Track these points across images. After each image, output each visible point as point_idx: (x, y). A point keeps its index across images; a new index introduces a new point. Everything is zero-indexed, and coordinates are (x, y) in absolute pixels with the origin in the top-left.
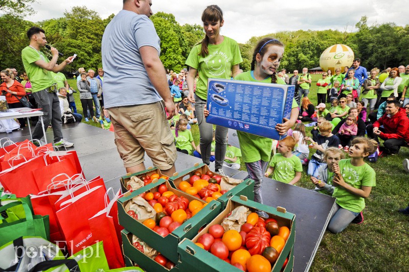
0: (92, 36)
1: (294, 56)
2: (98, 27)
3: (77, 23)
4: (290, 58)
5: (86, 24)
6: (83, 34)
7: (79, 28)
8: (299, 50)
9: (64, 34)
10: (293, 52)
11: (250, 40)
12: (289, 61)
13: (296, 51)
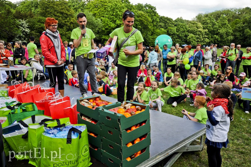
0: (58, 14)
1: (240, 31)
2: (64, 7)
3: (46, 4)
4: (236, 33)
5: (54, 5)
6: (51, 12)
7: (48, 8)
8: (246, 26)
9: (36, 12)
10: (239, 28)
11: (196, 17)
12: (235, 35)
13: (242, 27)
